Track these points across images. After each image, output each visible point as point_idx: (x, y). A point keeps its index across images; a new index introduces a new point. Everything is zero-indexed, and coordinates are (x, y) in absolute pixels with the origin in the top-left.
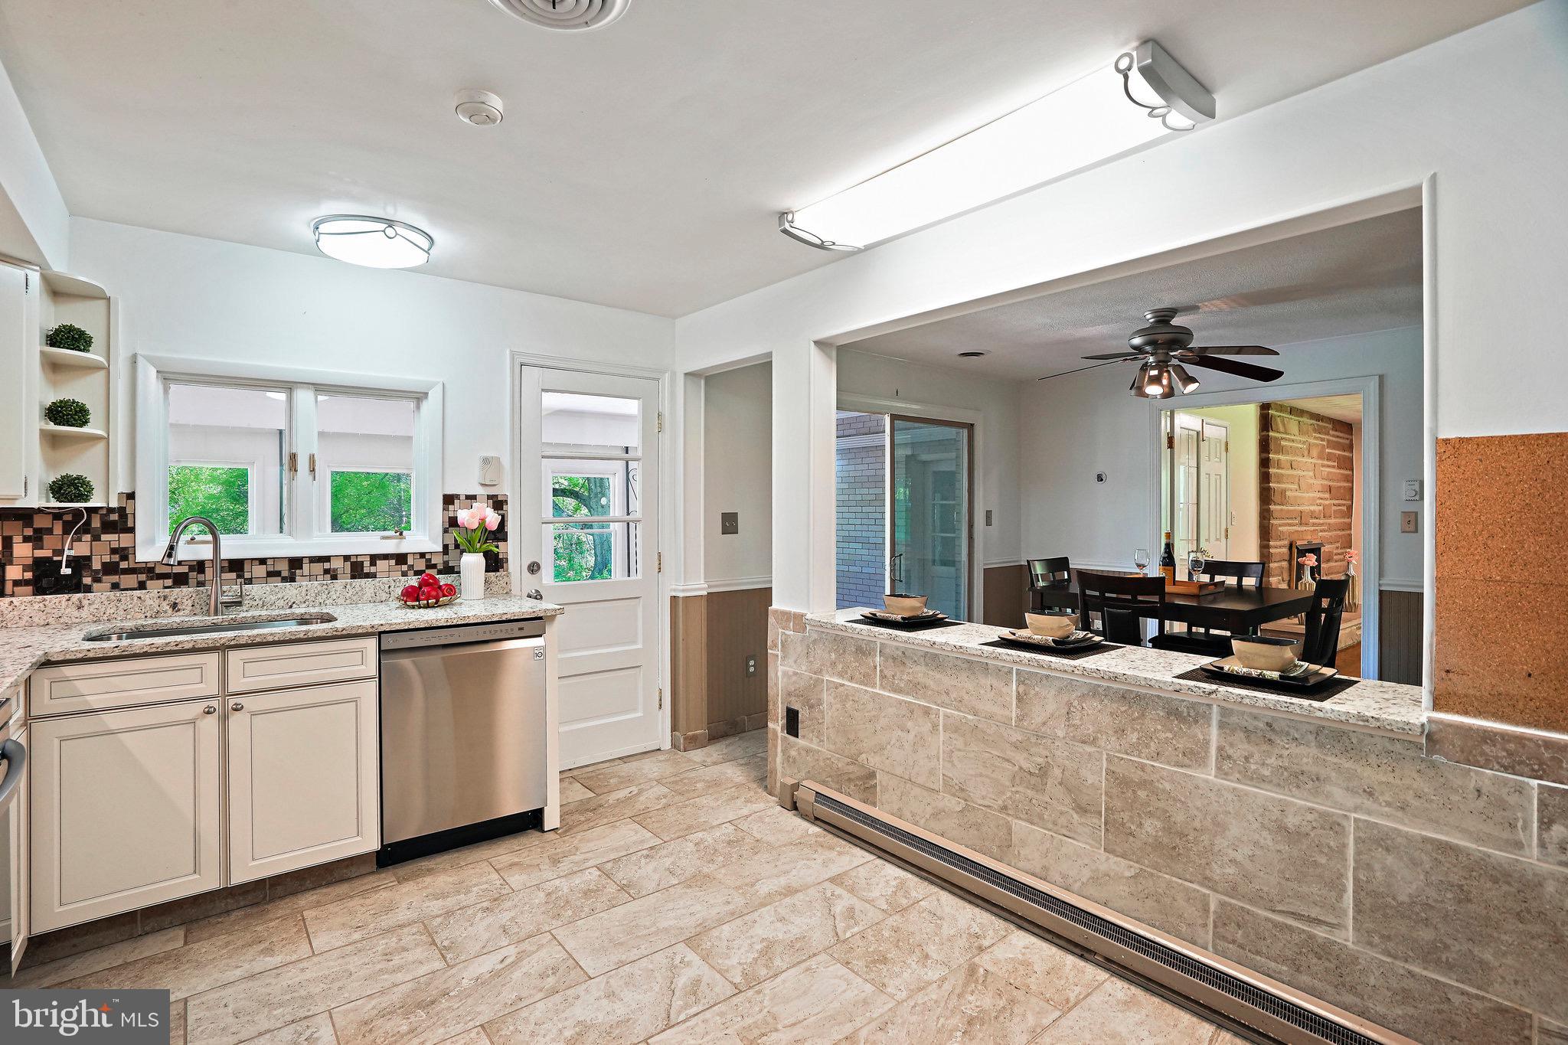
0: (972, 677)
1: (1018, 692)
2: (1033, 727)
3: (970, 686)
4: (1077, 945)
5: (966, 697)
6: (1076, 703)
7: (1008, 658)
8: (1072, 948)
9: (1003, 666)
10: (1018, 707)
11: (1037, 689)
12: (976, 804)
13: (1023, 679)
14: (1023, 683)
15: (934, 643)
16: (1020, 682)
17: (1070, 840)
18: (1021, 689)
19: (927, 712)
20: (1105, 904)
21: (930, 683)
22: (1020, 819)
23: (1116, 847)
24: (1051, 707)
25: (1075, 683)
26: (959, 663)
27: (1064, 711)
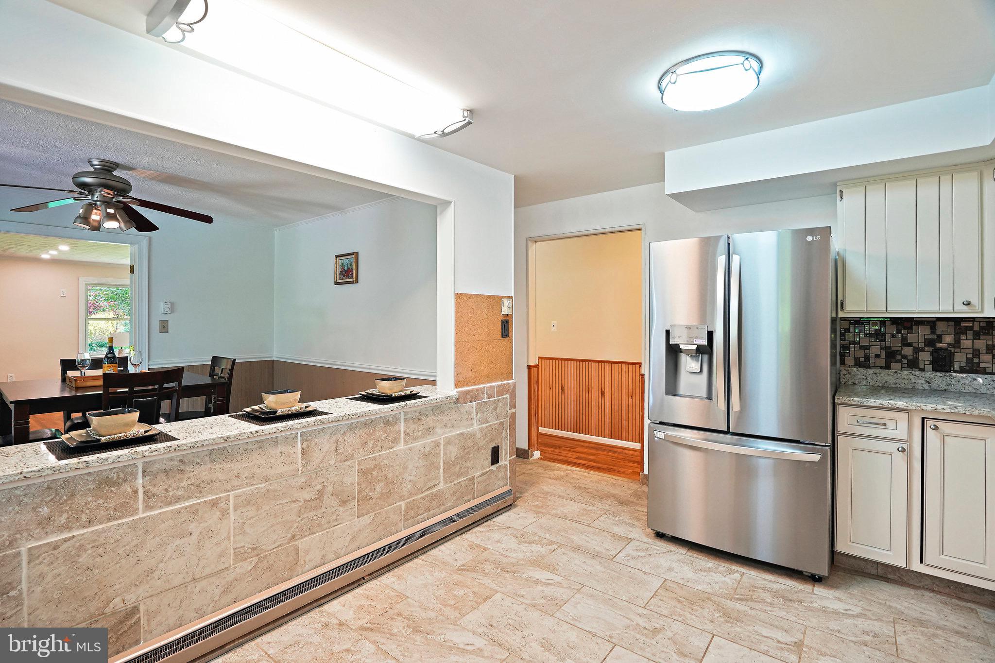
0: (263, 453)
1: (303, 449)
2: (314, 467)
3: (261, 461)
4: (353, 583)
5: (257, 471)
6: (340, 439)
7: (299, 426)
8: (352, 587)
9: (290, 434)
10: (303, 458)
11: (316, 440)
12: (269, 551)
13: (305, 438)
14: (306, 440)
15: (228, 437)
16: (303, 441)
17: (339, 526)
18: (305, 446)
19: (215, 503)
20: (359, 548)
21: (220, 476)
22: (305, 536)
23: (362, 512)
24: (326, 448)
25: (340, 426)
26: (250, 446)
27: (334, 447)
